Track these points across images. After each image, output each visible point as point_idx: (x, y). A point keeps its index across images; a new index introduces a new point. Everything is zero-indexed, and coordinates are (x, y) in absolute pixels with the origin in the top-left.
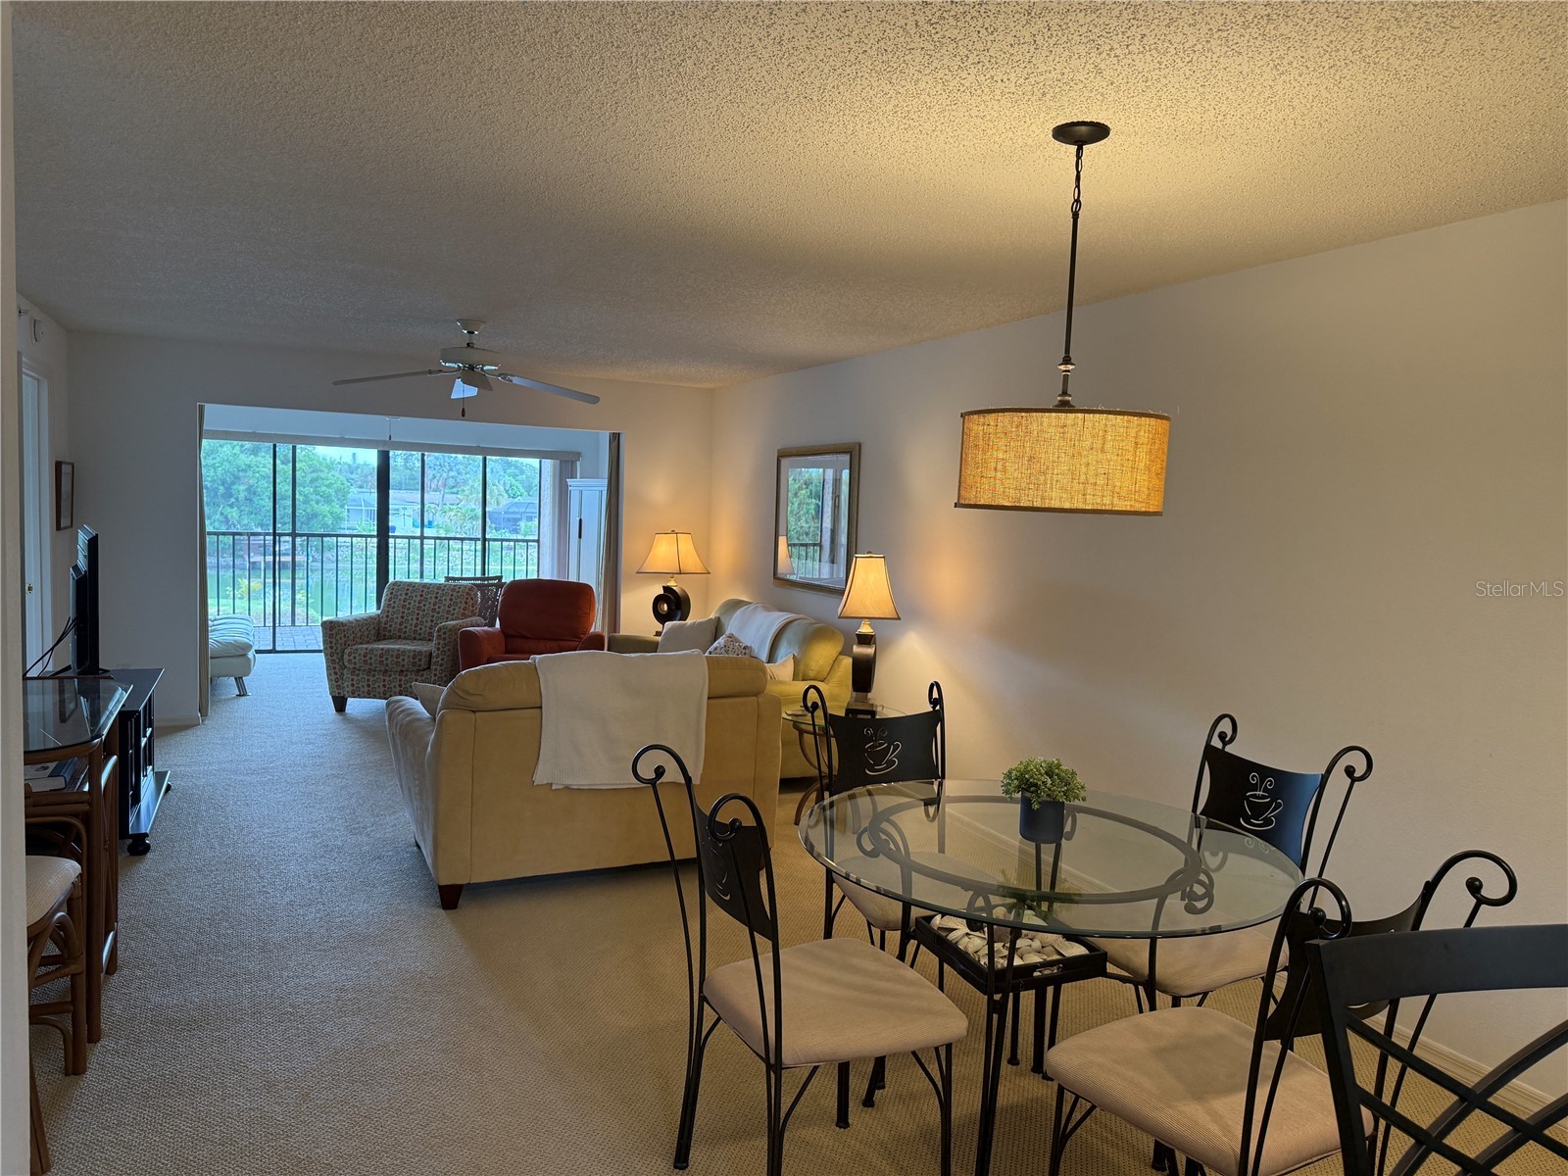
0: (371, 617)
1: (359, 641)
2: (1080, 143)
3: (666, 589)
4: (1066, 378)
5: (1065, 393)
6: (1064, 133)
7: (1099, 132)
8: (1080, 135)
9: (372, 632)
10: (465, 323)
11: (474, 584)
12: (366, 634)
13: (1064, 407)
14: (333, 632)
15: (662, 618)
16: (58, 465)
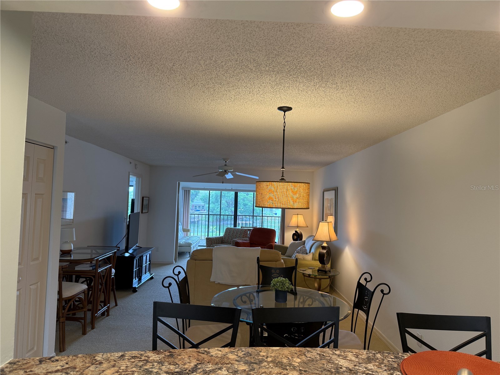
0: (218, 237)
1: (216, 243)
2: (285, 112)
3: (296, 231)
4: (283, 172)
5: (283, 176)
6: (280, 109)
7: (290, 109)
8: (285, 109)
9: (220, 241)
10: (224, 159)
11: (247, 229)
12: (218, 242)
13: (282, 180)
14: (208, 241)
15: (294, 240)
16: (143, 198)
